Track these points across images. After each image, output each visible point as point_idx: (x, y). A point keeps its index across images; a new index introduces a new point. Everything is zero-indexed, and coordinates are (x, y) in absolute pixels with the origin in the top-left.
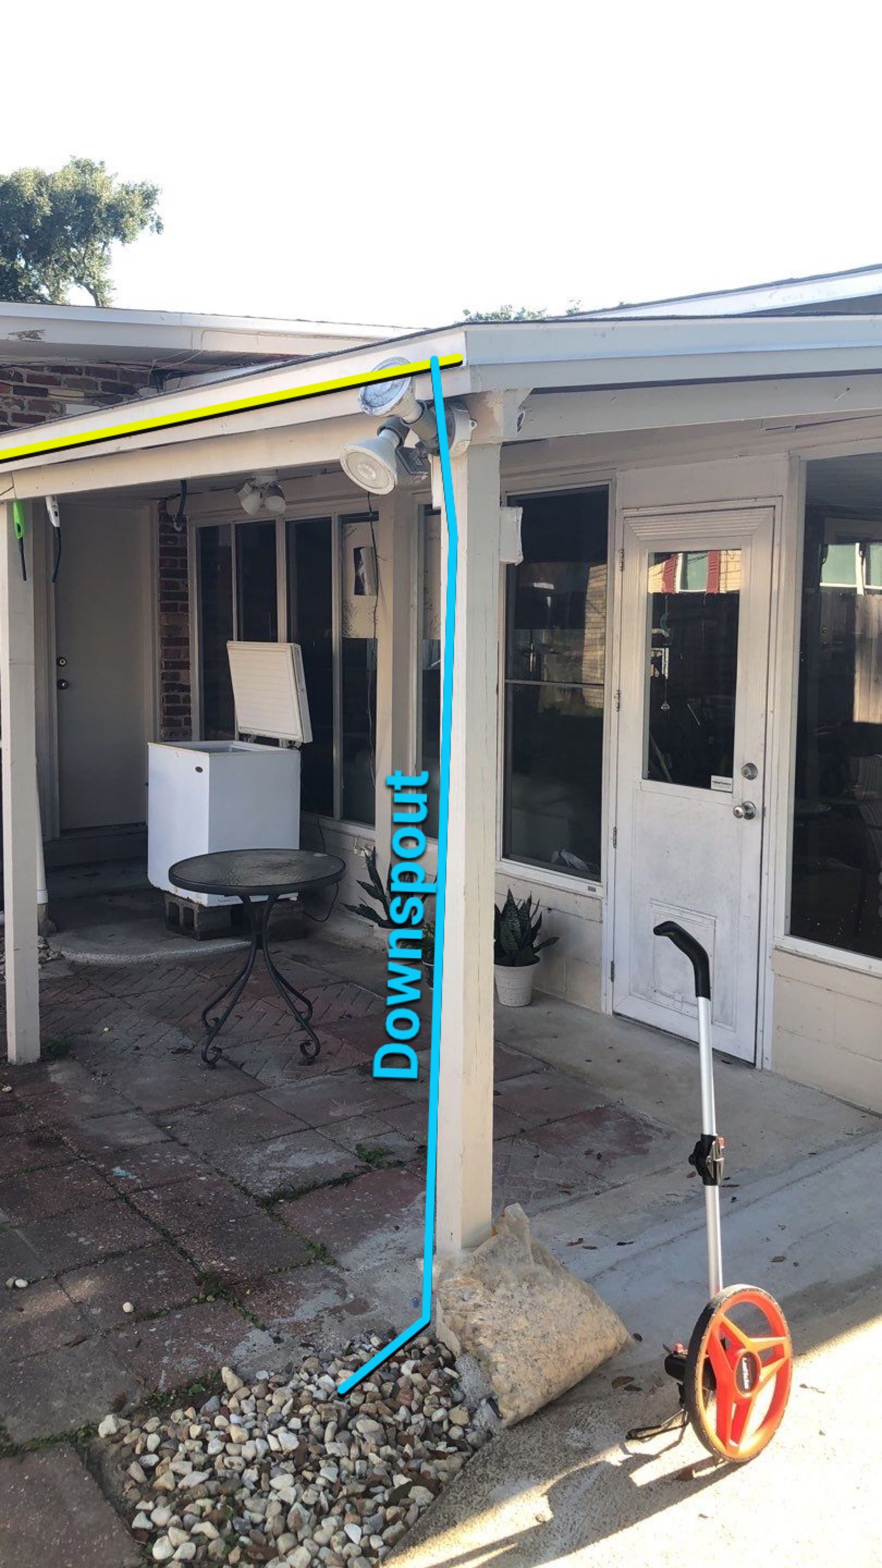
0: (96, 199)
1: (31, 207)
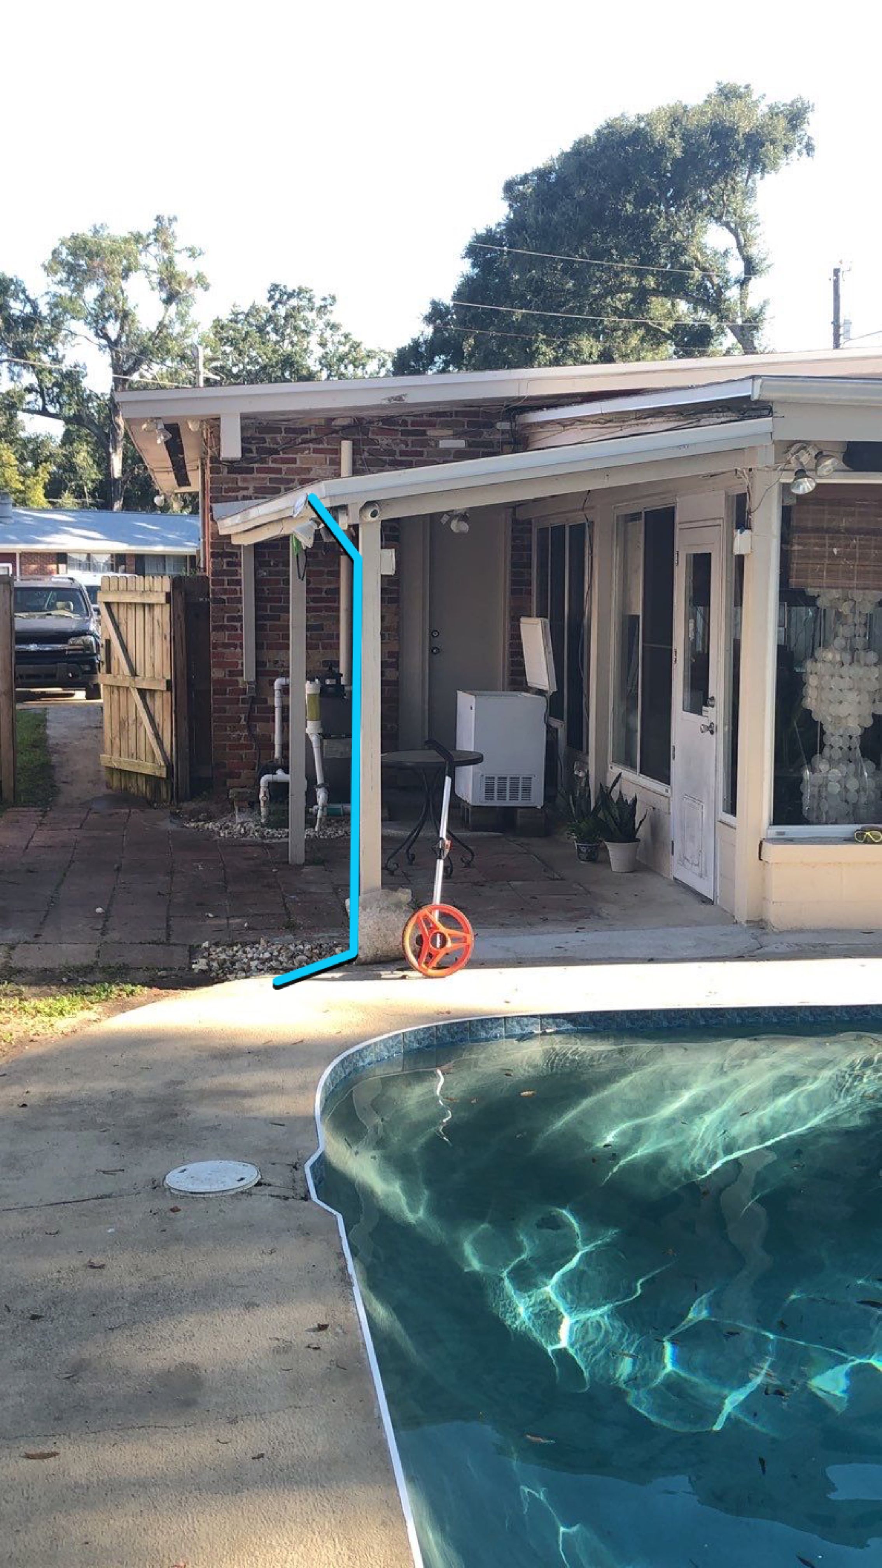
0: (733, 131)
1: (662, 150)
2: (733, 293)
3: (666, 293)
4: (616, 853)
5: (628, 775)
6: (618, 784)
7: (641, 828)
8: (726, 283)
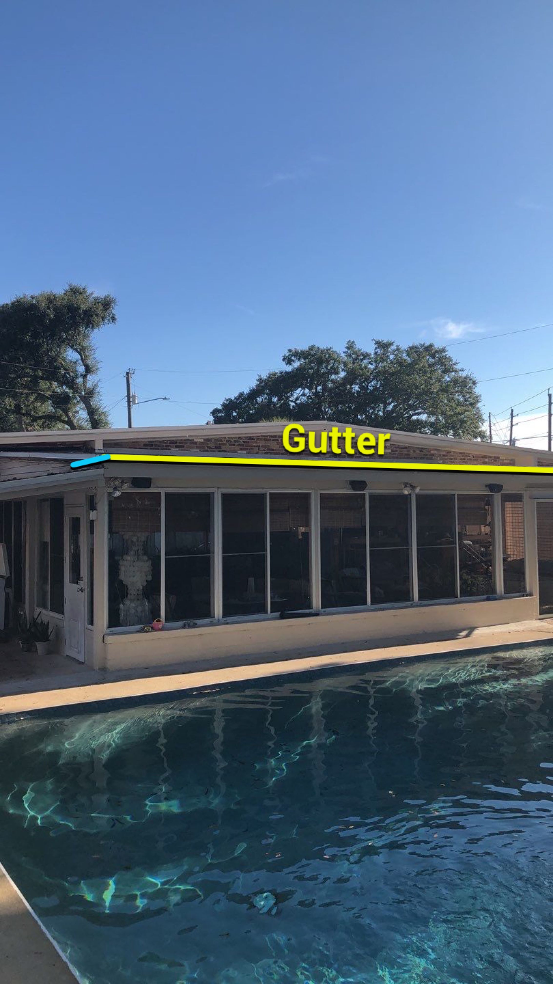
0: (78, 308)
2: (80, 380)
3: (47, 379)
4: (40, 647)
5: (44, 611)
6: (40, 616)
7: (51, 635)
8: (76, 376)
